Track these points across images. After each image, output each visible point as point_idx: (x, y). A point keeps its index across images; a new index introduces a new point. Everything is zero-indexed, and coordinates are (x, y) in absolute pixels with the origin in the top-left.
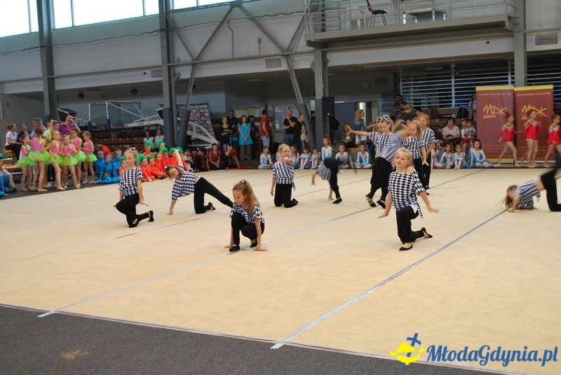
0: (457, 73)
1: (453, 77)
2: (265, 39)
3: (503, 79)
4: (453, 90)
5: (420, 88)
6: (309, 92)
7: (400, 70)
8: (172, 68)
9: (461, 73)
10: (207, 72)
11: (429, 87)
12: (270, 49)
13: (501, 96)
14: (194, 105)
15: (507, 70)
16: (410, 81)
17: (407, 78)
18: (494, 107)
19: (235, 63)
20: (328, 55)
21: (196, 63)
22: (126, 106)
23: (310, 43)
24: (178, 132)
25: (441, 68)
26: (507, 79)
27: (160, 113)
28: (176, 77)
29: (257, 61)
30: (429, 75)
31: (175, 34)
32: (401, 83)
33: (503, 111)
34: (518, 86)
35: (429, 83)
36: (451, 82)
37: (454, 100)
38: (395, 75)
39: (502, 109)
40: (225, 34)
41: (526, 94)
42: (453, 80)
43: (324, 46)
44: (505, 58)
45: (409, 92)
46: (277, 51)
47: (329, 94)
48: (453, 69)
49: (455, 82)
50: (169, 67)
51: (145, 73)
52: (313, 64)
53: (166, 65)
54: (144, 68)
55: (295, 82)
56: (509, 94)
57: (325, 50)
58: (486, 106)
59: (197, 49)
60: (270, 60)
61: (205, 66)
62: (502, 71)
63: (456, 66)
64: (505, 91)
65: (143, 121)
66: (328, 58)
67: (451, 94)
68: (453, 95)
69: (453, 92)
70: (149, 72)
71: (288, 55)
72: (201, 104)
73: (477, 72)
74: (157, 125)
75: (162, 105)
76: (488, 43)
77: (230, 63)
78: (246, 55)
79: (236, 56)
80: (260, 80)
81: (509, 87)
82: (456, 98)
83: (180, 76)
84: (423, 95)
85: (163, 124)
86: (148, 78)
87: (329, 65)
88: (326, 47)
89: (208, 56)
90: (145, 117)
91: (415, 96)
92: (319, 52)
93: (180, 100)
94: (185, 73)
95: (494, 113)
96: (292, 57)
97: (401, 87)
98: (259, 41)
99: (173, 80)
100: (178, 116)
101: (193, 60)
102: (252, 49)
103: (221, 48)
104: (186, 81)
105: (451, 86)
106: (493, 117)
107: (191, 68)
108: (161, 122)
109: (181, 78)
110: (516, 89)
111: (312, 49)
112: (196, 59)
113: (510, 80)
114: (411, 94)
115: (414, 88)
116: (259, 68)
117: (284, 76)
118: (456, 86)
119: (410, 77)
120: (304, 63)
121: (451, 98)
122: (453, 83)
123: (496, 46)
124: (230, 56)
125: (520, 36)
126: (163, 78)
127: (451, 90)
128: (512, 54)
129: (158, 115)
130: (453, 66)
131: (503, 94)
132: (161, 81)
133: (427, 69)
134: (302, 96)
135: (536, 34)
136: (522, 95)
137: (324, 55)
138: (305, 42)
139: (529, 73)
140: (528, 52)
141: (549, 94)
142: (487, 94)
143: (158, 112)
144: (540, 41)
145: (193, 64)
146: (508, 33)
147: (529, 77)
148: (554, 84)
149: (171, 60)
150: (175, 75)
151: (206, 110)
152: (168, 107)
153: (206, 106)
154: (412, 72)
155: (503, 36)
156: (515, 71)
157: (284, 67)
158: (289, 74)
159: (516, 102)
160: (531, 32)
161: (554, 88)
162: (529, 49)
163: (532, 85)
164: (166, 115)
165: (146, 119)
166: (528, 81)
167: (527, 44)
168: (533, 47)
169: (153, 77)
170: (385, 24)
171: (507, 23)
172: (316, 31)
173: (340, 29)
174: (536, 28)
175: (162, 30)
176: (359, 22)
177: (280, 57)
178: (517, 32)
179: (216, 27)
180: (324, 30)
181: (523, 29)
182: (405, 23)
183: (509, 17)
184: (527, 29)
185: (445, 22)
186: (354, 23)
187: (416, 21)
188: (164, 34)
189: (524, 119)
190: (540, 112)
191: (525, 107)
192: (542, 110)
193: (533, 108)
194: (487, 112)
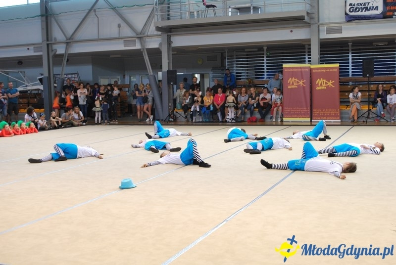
0: (268, 54)
1: (265, 56)
2: (123, 24)
3: (301, 58)
4: (265, 66)
5: (241, 64)
6: (157, 66)
7: (226, 50)
8: (50, 45)
9: (271, 54)
10: (77, 49)
11: (247, 64)
12: (127, 32)
13: (301, 71)
14: (67, 74)
15: (305, 52)
16: (233, 58)
17: (231, 57)
18: (296, 80)
19: (99, 42)
20: (172, 37)
21: (69, 42)
22: (14, 74)
23: (158, 29)
25: (256, 50)
26: (305, 58)
27: (41, 80)
28: (53, 53)
29: (117, 41)
30: (247, 55)
31: (53, 19)
32: (227, 60)
33: (303, 83)
34: (314, 64)
35: (247, 61)
36: (263, 60)
37: (266, 74)
38: (222, 54)
39: (302, 82)
40: (91, 20)
41: (319, 71)
42: (265, 59)
43: (169, 31)
44: (304, 43)
45: (233, 67)
46: (134, 35)
47: (173, 68)
48: (265, 50)
49: (267, 60)
50: (48, 45)
51: (28, 49)
52: (161, 44)
53: (46, 43)
54: (27, 45)
55: (146, 58)
56: (307, 70)
57: (169, 34)
58: (290, 79)
59: (70, 31)
60: (127, 41)
61: (75, 45)
62: (301, 52)
63: (268, 48)
64: (304, 68)
65: (27, 86)
66: (172, 40)
67: (264, 69)
68: (265, 70)
70: (31, 48)
71: (141, 37)
72: (73, 74)
73: (283, 53)
74: (39, 90)
75: (42, 74)
76: (291, 31)
77: (96, 42)
78: (108, 37)
79: (101, 37)
80: (120, 56)
81: (307, 65)
82: (267, 72)
84: (243, 70)
85: (42, 89)
86: (31, 53)
87: (173, 45)
88: (171, 32)
89: (79, 36)
90: (29, 83)
91: (237, 70)
92: (165, 36)
93: (57, 70)
94: (60, 50)
95: (296, 84)
96: (144, 39)
97: (227, 63)
98: (119, 26)
99: (51, 54)
100: (55, 83)
101: (67, 40)
102: (113, 31)
103: (88, 31)
104: (61, 56)
105: (264, 63)
106: (295, 87)
107: (64, 45)
108: (41, 87)
109: (58, 53)
110: (312, 66)
111: (159, 33)
112: (69, 39)
113: (307, 60)
115: (237, 64)
116: (120, 47)
117: (138, 54)
118: (267, 63)
119: (233, 56)
120: (153, 44)
121: (264, 72)
122: (265, 61)
123: (297, 34)
124: (96, 37)
125: (315, 27)
126: (43, 53)
127: (264, 66)
128: (309, 40)
129: (39, 82)
130: (265, 48)
131: (302, 70)
132: (42, 55)
133: (246, 50)
134: (152, 69)
135: (326, 26)
136: (316, 71)
137: (169, 38)
138: (155, 28)
139: (321, 54)
140: (321, 39)
141: (336, 70)
142: (291, 70)
143: (39, 79)
144: (329, 31)
145: (67, 42)
146: (306, 25)
147: (321, 58)
148: (340, 63)
149: (49, 39)
150: (52, 51)
151: (77, 79)
152: (47, 75)
153: (76, 75)
154: (235, 52)
155: (303, 27)
156: (312, 53)
157: (138, 46)
158: (142, 52)
159: (312, 76)
160: (323, 24)
161: (340, 66)
162: (322, 37)
163: (323, 63)
164: (45, 81)
165: (29, 85)
166: (321, 61)
167: (320, 33)
168: (324, 36)
169: (34, 52)
170: (216, 16)
171: (306, 17)
172: (163, 19)
173: (181, 18)
174: (326, 21)
175: (42, 16)
176: (195, 13)
177: (135, 39)
178: (313, 24)
179: (85, 14)
180: (169, 19)
181: (317, 21)
182: (230, 15)
183: (308, 13)
184: (320, 22)
185: (260, 15)
186: (192, 14)
187: (239, 14)
188: (44, 19)
189: (318, 88)
190: (330, 84)
191: (319, 80)
192: (331, 82)
193: (325, 81)
194: (291, 84)
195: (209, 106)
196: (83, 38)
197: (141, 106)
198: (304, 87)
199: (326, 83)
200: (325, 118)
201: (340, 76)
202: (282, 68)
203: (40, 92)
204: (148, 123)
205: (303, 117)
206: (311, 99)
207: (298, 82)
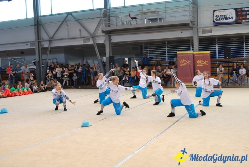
0: (168, 46)
1: (166, 47)
2: (82, 29)
3: (188, 48)
5: (152, 52)
6: (103, 54)
7: (144, 44)
8: (40, 42)
9: (170, 46)
10: (56, 44)
11: (156, 52)
12: (85, 34)
13: (188, 56)
14: (50, 59)
15: (190, 45)
16: (148, 49)
17: (146, 48)
18: (185, 61)
19: (69, 40)
20: (111, 37)
21: (51, 40)
22: (18, 59)
23: (103, 32)
24: (43, 72)
25: (161, 43)
26: (190, 48)
27: (34, 63)
28: (42, 47)
29: (79, 39)
30: (156, 46)
31: (41, 27)
32: (144, 50)
33: (189, 62)
34: (195, 51)
35: (156, 50)
36: (166, 49)
37: (167, 57)
38: (141, 46)
39: (188, 62)
40: (64, 27)
41: (199, 55)
42: (167, 49)
43: (109, 33)
44: (189, 39)
45: (147, 54)
46: (89, 35)
47: (112, 55)
48: (166, 44)
49: (168, 49)
50: (38, 42)
51: (27, 45)
52: (105, 41)
53: (37, 41)
54: (27, 42)
55: (96, 49)
56: (192, 55)
57: (110, 35)
58: (182, 60)
59: (51, 34)
60: (85, 39)
61: (54, 42)
62: (188, 45)
63: (168, 42)
64: (190, 54)
66: (111, 38)
67: (166, 55)
68: (167, 55)
69: (167, 54)
70: (29, 44)
71: (93, 37)
72: (53, 59)
73: (177, 45)
74: (33, 68)
75: (35, 59)
76: (182, 32)
77: (67, 40)
78: (74, 37)
79: (70, 37)
80: (81, 48)
81: (191, 52)
84: (153, 55)
86: (29, 47)
87: (112, 41)
88: (111, 34)
89: (56, 37)
91: (150, 55)
92: (107, 36)
93: (44, 57)
94: (46, 45)
96: (95, 38)
97: (144, 52)
98: (80, 30)
99: (40, 48)
100: (43, 64)
101: (50, 39)
102: (77, 34)
103: (62, 33)
104: (46, 48)
105: (166, 51)
106: (184, 65)
107: (48, 42)
108: (35, 67)
109: (44, 47)
110: (195, 53)
111: (104, 34)
112: (51, 38)
114: (148, 55)
115: (150, 52)
116: (80, 42)
117: (92, 46)
118: (168, 51)
120: (100, 41)
121: (166, 56)
122: (167, 50)
123: (185, 34)
124: (67, 37)
125: (195, 30)
126: (36, 47)
127: (166, 53)
128: (192, 37)
129: (33, 64)
130: (166, 42)
131: (189, 55)
132: (35, 48)
133: (155, 44)
134: (100, 55)
135: (203, 29)
136: (197, 55)
137: (110, 37)
138: (101, 31)
139: (199, 46)
140: (199, 37)
141: (208, 55)
142: (182, 55)
143: (33, 62)
144: (204, 32)
146: (190, 28)
147: (199, 47)
148: (211, 51)
149: (39, 38)
150: (41, 46)
151: (56, 62)
152: (38, 60)
153: (55, 60)
154: (148, 45)
155: (188, 29)
156: (194, 45)
157: (91, 42)
158: (94, 46)
159: (194, 59)
160: (200, 28)
161: (211, 52)
162: (200, 35)
163: (201, 51)
164: (37, 64)
166: (200, 49)
167: (199, 33)
168: (201, 34)
169: (31, 46)
170: (137, 24)
171: (190, 24)
172: (106, 26)
173: (117, 25)
174: (202, 26)
175: (35, 25)
176: (125, 22)
177: (90, 38)
178: (195, 28)
179: (60, 24)
180: (109, 26)
181: (197, 26)
182: (146, 23)
183: (191, 21)
184: (199, 27)
185: (163, 23)
186: (123, 23)
187: (150, 22)
188: (36, 27)
189: (198, 66)
190: (205, 63)
191: (198, 61)
192: (206, 62)
193: (202, 61)
194: (182, 63)
195: (134, 77)
196: (59, 38)
197: (93, 78)
198: (190, 65)
201: (211, 58)
202: (177, 54)
203: (34, 70)
205: (189, 83)
207: (186, 62)
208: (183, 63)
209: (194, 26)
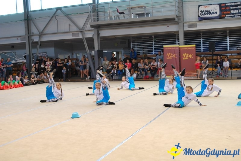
0: (155, 40)
1: (153, 41)
2: (72, 24)
3: (174, 42)
5: (140, 46)
6: (92, 47)
7: (131, 38)
8: (30, 37)
9: (157, 40)
10: (46, 39)
12: (74, 28)
13: (174, 49)
14: (40, 53)
15: (176, 39)
16: (135, 43)
17: (134, 42)
18: (171, 54)
19: (58, 35)
20: (100, 31)
21: (41, 35)
22: (9, 53)
23: (92, 26)
25: (148, 37)
27: (25, 57)
28: (32, 41)
29: (68, 34)
30: (143, 40)
31: (31, 22)
35: (143, 44)
36: (152, 43)
38: (129, 40)
39: (174, 55)
40: (54, 22)
41: (184, 49)
42: (153, 42)
43: (98, 27)
44: (175, 33)
45: (135, 48)
46: (78, 30)
47: (101, 48)
48: (153, 38)
49: (154, 43)
50: (29, 36)
51: (17, 39)
52: (93, 35)
53: (27, 35)
54: (17, 37)
55: (85, 43)
56: (177, 48)
57: (98, 29)
58: (168, 54)
59: (41, 29)
60: (74, 33)
61: (44, 36)
62: (174, 38)
63: (154, 36)
64: (176, 47)
65: (17, 60)
66: (100, 33)
67: (153, 48)
70: (19, 38)
71: (82, 31)
73: (163, 39)
75: (25, 53)
76: (168, 27)
77: (56, 35)
78: (63, 31)
79: (59, 32)
80: (70, 42)
81: (177, 46)
82: (155, 50)
83: (34, 40)
84: (141, 49)
86: (19, 41)
87: (101, 36)
88: (99, 28)
89: (46, 31)
91: (137, 49)
92: (96, 30)
93: (34, 51)
94: (36, 39)
96: (84, 32)
97: (131, 45)
98: (70, 25)
99: (31, 42)
100: (33, 58)
101: (40, 33)
102: (67, 29)
103: (52, 28)
104: (37, 42)
106: (170, 58)
107: (38, 37)
109: (34, 41)
110: (180, 46)
111: (93, 29)
112: (41, 33)
113: (177, 43)
114: (136, 48)
115: (137, 46)
116: (70, 37)
117: (81, 40)
118: (155, 45)
120: (89, 35)
121: (153, 50)
122: (153, 44)
123: (171, 28)
124: (56, 32)
125: (181, 24)
126: (26, 41)
128: (178, 32)
129: (24, 58)
130: (153, 36)
131: (175, 48)
132: (25, 43)
133: (142, 38)
134: (89, 49)
135: (188, 23)
136: (183, 49)
137: (98, 31)
138: (90, 26)
139: (185, 40)
140: (185, 31)
141: (194, 48)
142: (168, 49)
143: (24, 56)
144: (190, 26)
145: (40, 35)
146: (176, 23)
147: (185, 41)
148: (196, 44)
149: (30, 33)
150: (31, 40)
151: (46, 56)
152: (29, 54)
153: (45, 54)
154: (136, 39)
155: (174, 24)
156: (180, 39)
157: (80, 37)
158: (83, 40)
159: (180, 52)
160: (186, 22)
161: (196, 46)
163: (187, 45)
164: (27, 57)
165: (18, 59)
166: (185, 43)
167: (184, 27)
168: (187, 29)
169: (21, 41)
170: (125, 19)
171: (176, 19)
172: (94, 21)
173: (105, 20)
174: (188, 21)
175: (25, 20)
176: (113, 17)
177: (79, 32)
178: (180, 22)
179: (50, 19)
180: (98, 21)
181: (182, 21)
182: (133, 18)
183: (177, 16)
184: (184, 21)
185: (150, 18)
186: (111, 18)
187: (138, 17)
188: (26, 21)
189: (184, 59)
190: (190, 56)
191: (184, 54)
192: (191, 55)
193: (187, 54)
195: (122, 70)
196: (49, 32)
197: (83, 71)
198: (175, 58)
199: (188, 56)
200: (188, 76)
201: (196, 51)
202: (163, 48)
204: (87, 80)
206: (180, 65)
207: (172, 56)
208: (169, 57)
209: (180, 21)
